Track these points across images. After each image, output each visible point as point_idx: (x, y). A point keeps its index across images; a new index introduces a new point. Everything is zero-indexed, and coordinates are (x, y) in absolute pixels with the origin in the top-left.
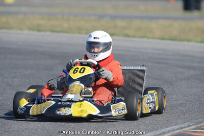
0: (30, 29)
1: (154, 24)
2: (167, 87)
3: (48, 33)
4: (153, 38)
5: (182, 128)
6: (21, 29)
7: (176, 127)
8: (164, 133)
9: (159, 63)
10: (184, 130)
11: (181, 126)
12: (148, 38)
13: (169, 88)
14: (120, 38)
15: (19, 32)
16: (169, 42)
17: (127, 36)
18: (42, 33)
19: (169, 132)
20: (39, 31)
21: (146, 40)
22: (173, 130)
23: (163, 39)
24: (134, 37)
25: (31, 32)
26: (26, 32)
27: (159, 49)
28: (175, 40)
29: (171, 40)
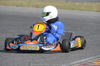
0: (33, 6)
4: (94, 11)
6: (29, 7)
9: (97, 23)
12: (91, 11)
14: (77, 11)
17: (81, 10)
18: (39, 9)
20: (37, 7)
24: (84, 10)
25: (34, 8)
26: (31, 8)
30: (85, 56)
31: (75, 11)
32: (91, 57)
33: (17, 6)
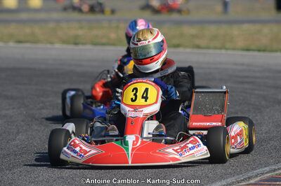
0: (64, 42)
1: (235, 31)
2: (254, 115)
3: (89, 47)
5: (275, 170)
6: (52, 43)
7: (266, 169)
8: (250, 178)
9: (242, 83)
10: (277, 172)
11: (273, 167)
12: (227, 49)
13: (256, 116)
14: (188, 50)
15: (49, 46)
16: (256, 53)
17: (198, 47)
18: (81, 47)
19: (256, 176)
20: (76, 44)
21: (223, 51)
22: (263, 174)
23: (248, 50)
24: (208, 48)
25: (65, 46)
26: (57, 46)
27: (243, 65)
28: (264, 51)
29: (259, 51)
30: (210, 175)
31: (181, 50)
32: (227, 178)
33: (20, 42)
